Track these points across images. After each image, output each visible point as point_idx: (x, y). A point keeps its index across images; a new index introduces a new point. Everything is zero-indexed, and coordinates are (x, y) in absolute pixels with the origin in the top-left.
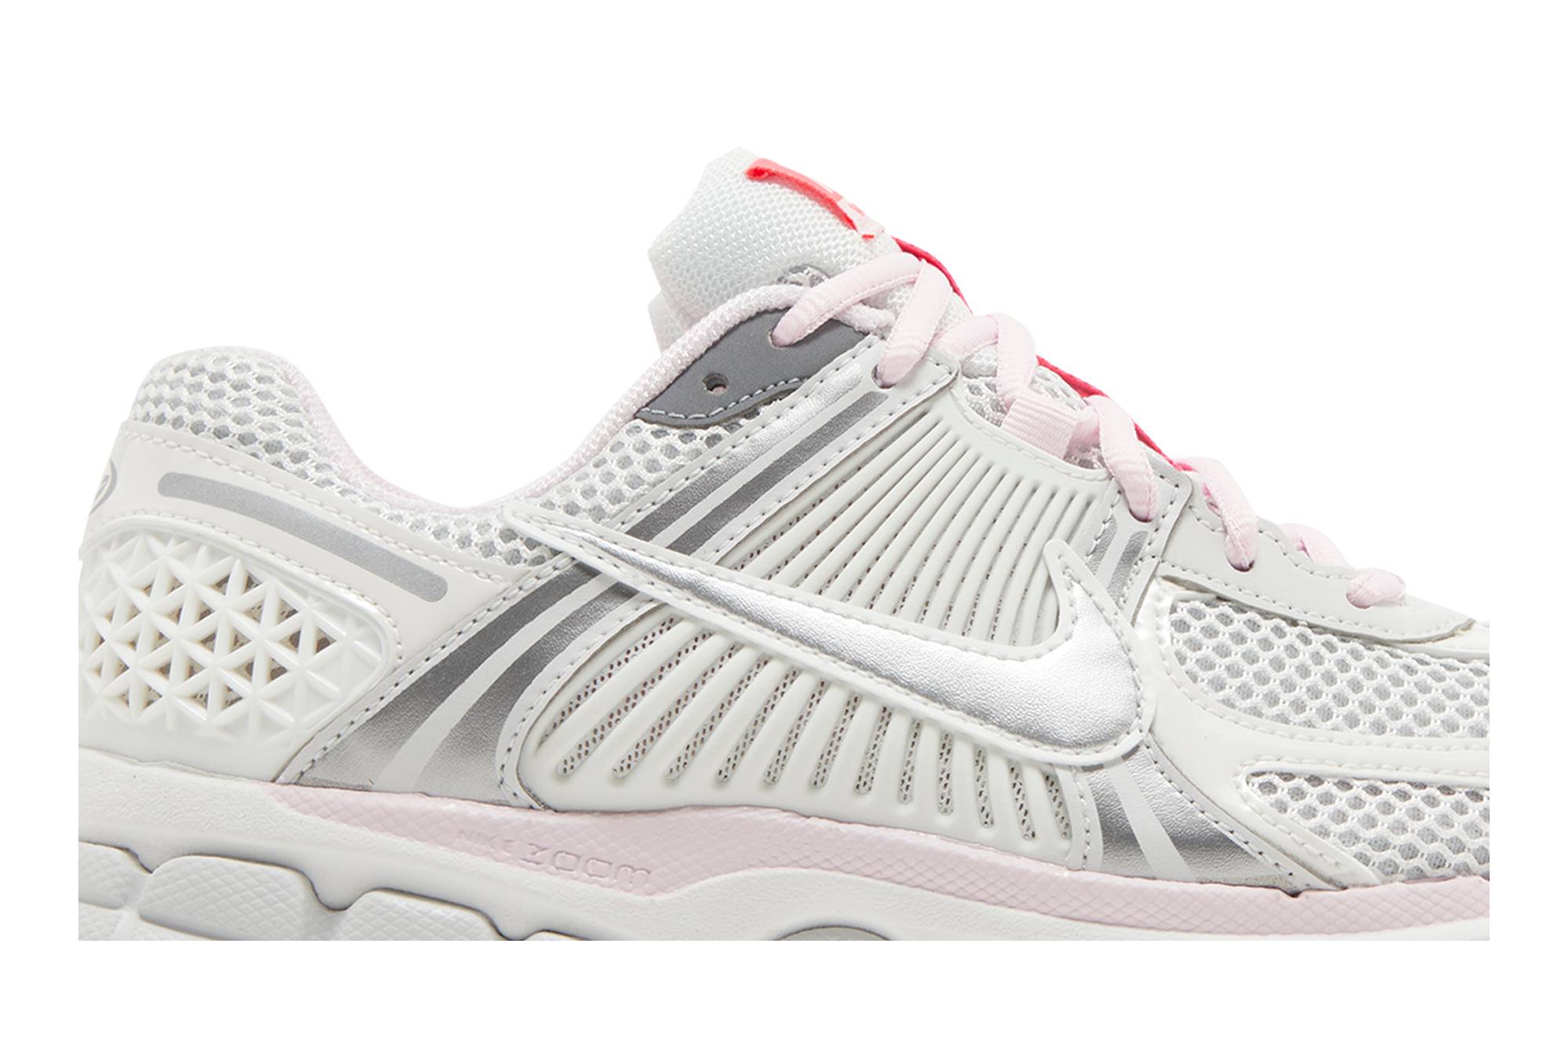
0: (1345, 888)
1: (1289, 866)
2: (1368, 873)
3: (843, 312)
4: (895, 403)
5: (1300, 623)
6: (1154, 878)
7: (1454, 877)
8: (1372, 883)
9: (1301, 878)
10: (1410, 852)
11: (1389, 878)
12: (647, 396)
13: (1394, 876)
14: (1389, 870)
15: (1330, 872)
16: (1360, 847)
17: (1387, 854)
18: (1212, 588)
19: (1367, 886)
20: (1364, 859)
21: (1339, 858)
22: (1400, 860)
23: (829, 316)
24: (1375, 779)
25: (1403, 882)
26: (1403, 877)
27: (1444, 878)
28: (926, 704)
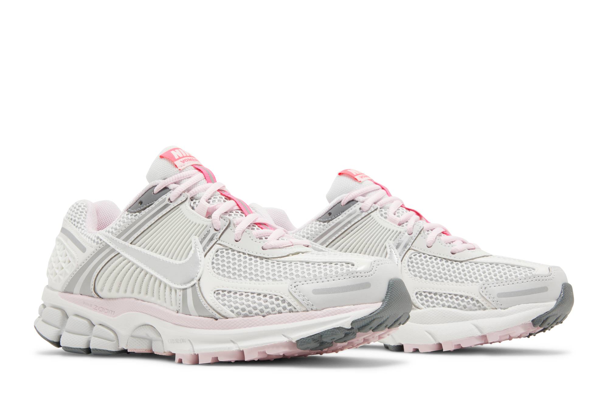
0: (227, 318)
1: (215, 313)
2: (233, 315)
3: (168, 186)
4: (172, 206)
5: (246, 254)
6: (191, 315)
7: (254, 316)
8: (234, 317)
9: (218, 316)
10: (243, 310)
11: (238, 316)
12: (129, 206)
13: (240, 316)
14: (238, 314)
15: (225, 314)
16: (232, 309)
17: (238, 310)
18: (228, 246)
19: (233, 318)
20: (232, 311)
21: (226, 311)
22: (241, 312)
23: (165, 186)
24: (243, 292)
25: (243, 317)
26: (242, 316)
27: (252, 316)
28: (158, 274)
